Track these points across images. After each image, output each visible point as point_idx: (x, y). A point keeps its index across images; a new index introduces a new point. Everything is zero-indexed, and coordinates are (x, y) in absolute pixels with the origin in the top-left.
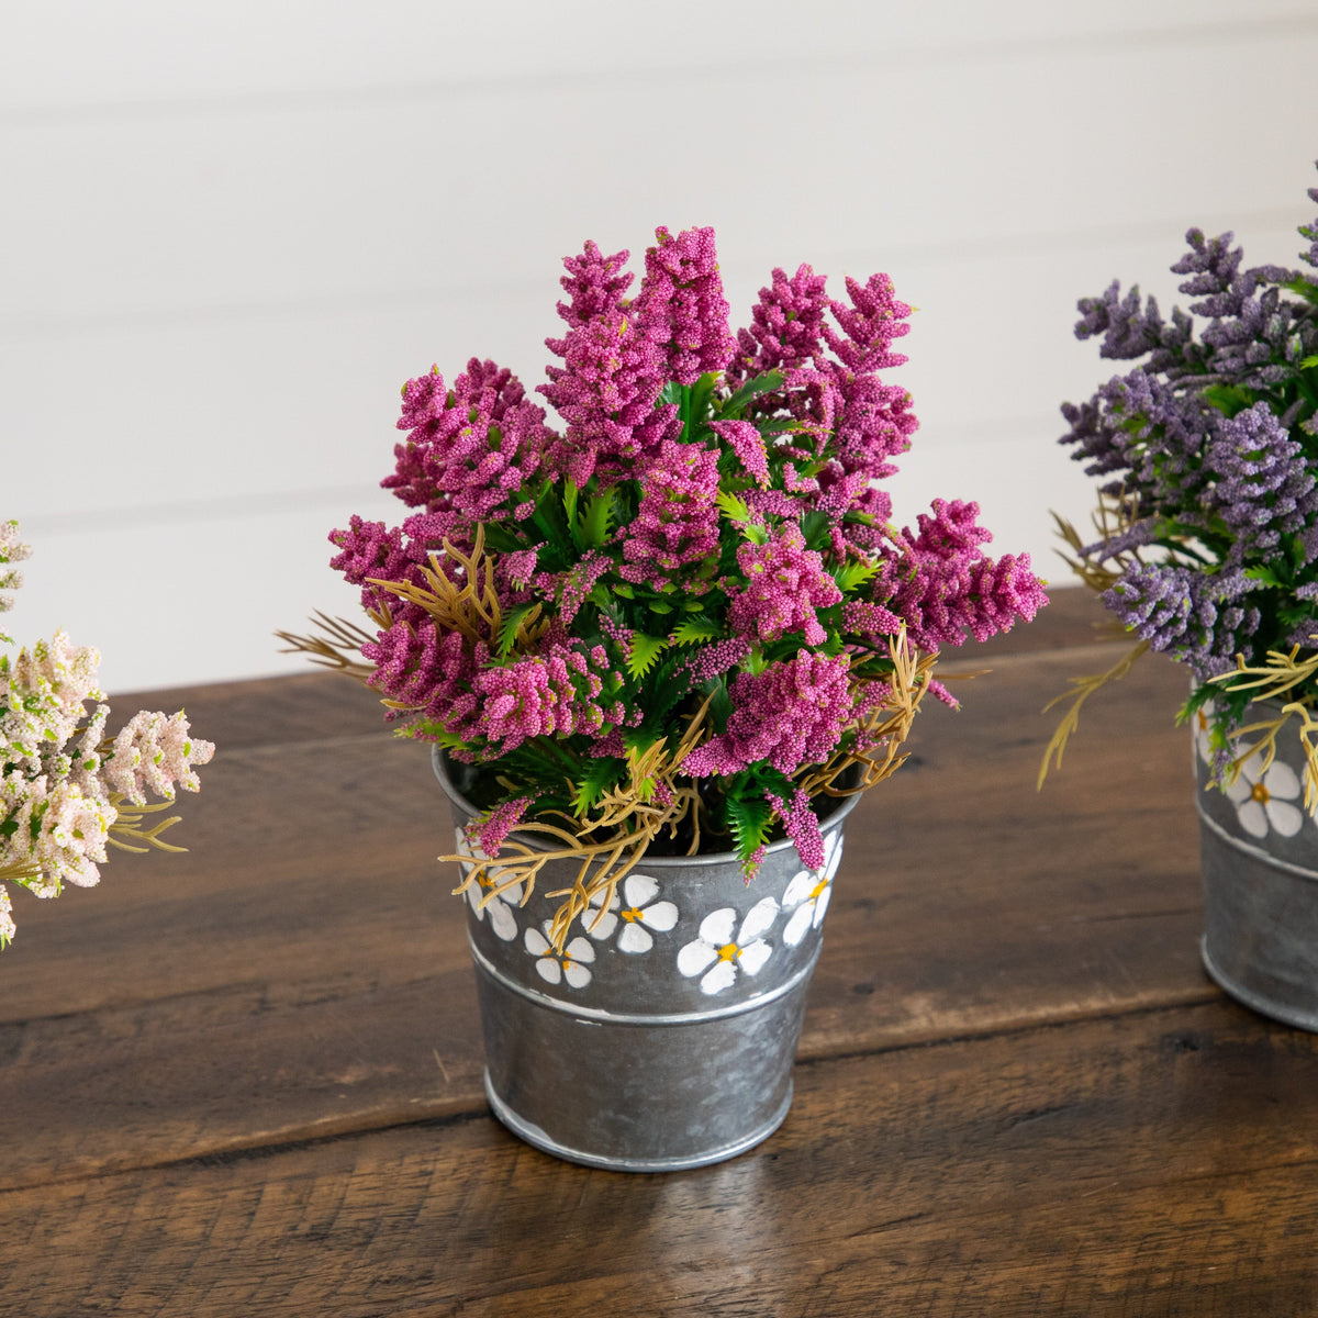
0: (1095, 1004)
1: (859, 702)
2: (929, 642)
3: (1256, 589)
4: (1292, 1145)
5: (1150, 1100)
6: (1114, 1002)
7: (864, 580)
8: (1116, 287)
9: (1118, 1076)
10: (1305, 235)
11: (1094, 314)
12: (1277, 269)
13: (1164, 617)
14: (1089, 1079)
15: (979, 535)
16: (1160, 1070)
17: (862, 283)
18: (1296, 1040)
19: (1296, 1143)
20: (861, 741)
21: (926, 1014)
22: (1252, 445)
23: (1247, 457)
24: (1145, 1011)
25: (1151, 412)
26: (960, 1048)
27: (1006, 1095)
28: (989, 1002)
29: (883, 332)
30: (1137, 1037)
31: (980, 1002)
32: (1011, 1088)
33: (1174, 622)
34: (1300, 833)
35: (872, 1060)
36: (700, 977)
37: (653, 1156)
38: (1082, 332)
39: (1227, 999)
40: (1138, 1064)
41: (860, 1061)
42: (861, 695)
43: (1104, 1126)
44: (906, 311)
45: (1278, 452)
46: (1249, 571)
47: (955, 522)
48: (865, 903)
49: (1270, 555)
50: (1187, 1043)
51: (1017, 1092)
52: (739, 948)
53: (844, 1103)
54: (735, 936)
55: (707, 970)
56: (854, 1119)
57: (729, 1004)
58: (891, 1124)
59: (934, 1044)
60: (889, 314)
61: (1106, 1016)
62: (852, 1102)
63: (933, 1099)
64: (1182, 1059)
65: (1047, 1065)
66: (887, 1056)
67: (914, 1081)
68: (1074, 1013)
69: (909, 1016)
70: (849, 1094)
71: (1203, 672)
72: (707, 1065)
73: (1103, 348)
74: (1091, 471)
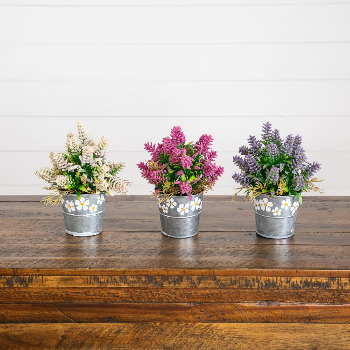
13: (238, 179)
33: (240, 180)
34: (260, 210)
36: (180, 212)
37: (176, 236)
44: (213, 139)
45: (253, 160)
46: (251, 175)
49: (253, 173)
52: (185, 209)
54: (184, 207)
55: (181, 212)
57: (184, 217)
72: (182, 224)
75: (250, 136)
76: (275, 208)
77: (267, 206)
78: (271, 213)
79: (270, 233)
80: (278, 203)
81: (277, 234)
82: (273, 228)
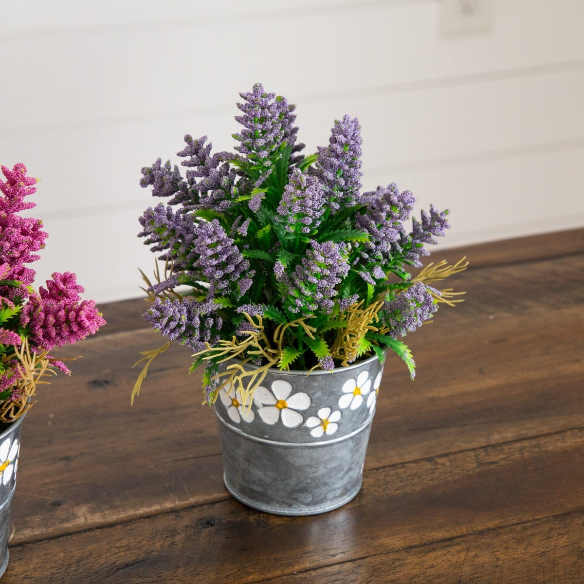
0: (168, 505)
1: (11, 377)
2: (46, 345)
3: (218, 308)
4: (249, 573)
5: (185, 554)
6: (178, 503)
7: (12, 316)
8: (159, 162)
9: (173, 542)
10: (235, 138)
11: (148, 175)
12: (227, 153)
13: (173, 325)
14: (158, 545)
15: (77, 289)
16: (193, 538)
17: (11, 169)
18: (261, 518)
19: (251, 572)
20: (14, 396)
21: (84, 515)
22: (209, 241)
23: (209, 246)
24: (192, 507)
25: (167, 224)
26: (98, 532)
27: (116, 556)
28: (117, 507)
29: (21, 192)
30: (187, 520)
31: (113, 507)
32: (120, 552)
33: (179, 326)
34: (254, 421)
35: (53, 542)
38: (144, 184)
39: (232, 498)
40: (183, 535)
41: (47, 542)
42: (12, 373)
43: (161, 570)
44: (34, 181)
45: (223, 243)
46: (216, 300)
47: (64, 284)
48: (67, 458)
49: (225, 292)
50: (209, 523)
51: (122, 554)
53: (34, 566)
56: (37, 574)
58: (56, 576)
59: (85, 531)
60: (22, 184)
61: (173, 511)
62: (38, 565)
63: (79, 561)
64: (206, 531)
65: (139, 539)
66: (61, 539)
67: (71, 552)
68: (158, 510)
69: (75, 517)
70: (38, 561)
71: (196, 349)
73: (153, 191)
74: (154, 250)
75: (188, 139)
76: (316, 412)
77: (285, 407)
78: (303, 430)
79: (296, 499)
80: (332, 393)
81: (322, 497)
82: (309, 481)
